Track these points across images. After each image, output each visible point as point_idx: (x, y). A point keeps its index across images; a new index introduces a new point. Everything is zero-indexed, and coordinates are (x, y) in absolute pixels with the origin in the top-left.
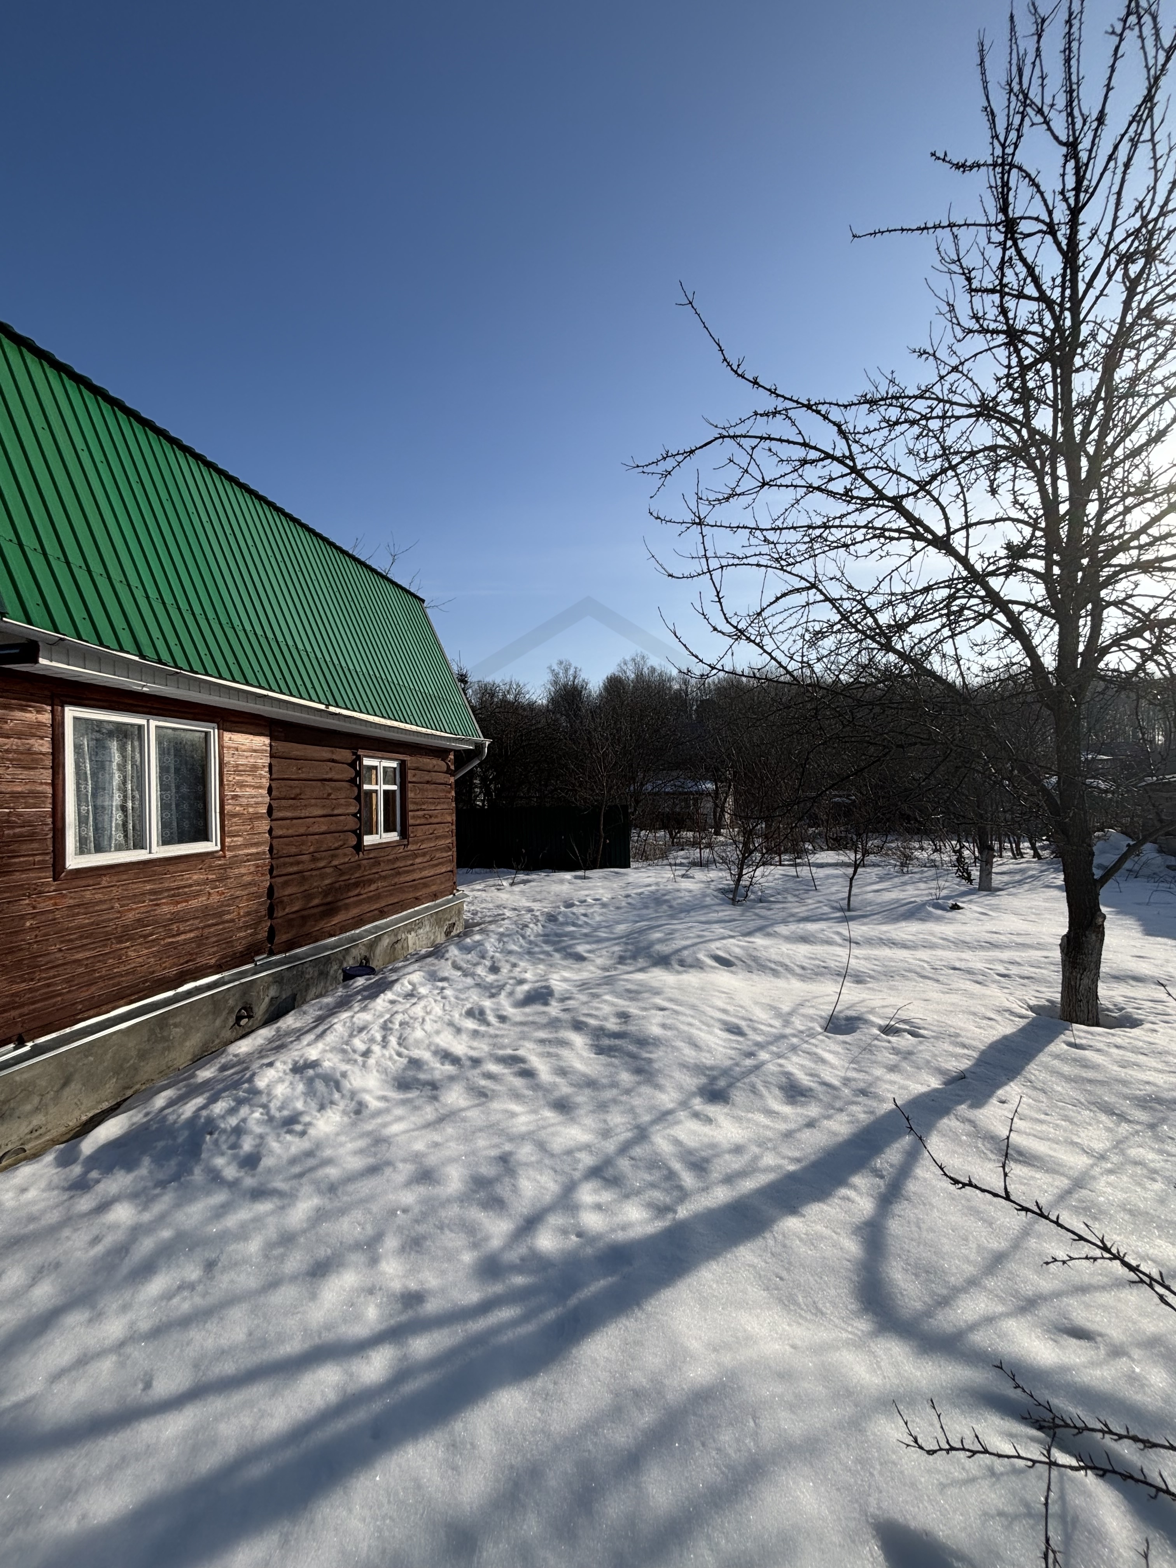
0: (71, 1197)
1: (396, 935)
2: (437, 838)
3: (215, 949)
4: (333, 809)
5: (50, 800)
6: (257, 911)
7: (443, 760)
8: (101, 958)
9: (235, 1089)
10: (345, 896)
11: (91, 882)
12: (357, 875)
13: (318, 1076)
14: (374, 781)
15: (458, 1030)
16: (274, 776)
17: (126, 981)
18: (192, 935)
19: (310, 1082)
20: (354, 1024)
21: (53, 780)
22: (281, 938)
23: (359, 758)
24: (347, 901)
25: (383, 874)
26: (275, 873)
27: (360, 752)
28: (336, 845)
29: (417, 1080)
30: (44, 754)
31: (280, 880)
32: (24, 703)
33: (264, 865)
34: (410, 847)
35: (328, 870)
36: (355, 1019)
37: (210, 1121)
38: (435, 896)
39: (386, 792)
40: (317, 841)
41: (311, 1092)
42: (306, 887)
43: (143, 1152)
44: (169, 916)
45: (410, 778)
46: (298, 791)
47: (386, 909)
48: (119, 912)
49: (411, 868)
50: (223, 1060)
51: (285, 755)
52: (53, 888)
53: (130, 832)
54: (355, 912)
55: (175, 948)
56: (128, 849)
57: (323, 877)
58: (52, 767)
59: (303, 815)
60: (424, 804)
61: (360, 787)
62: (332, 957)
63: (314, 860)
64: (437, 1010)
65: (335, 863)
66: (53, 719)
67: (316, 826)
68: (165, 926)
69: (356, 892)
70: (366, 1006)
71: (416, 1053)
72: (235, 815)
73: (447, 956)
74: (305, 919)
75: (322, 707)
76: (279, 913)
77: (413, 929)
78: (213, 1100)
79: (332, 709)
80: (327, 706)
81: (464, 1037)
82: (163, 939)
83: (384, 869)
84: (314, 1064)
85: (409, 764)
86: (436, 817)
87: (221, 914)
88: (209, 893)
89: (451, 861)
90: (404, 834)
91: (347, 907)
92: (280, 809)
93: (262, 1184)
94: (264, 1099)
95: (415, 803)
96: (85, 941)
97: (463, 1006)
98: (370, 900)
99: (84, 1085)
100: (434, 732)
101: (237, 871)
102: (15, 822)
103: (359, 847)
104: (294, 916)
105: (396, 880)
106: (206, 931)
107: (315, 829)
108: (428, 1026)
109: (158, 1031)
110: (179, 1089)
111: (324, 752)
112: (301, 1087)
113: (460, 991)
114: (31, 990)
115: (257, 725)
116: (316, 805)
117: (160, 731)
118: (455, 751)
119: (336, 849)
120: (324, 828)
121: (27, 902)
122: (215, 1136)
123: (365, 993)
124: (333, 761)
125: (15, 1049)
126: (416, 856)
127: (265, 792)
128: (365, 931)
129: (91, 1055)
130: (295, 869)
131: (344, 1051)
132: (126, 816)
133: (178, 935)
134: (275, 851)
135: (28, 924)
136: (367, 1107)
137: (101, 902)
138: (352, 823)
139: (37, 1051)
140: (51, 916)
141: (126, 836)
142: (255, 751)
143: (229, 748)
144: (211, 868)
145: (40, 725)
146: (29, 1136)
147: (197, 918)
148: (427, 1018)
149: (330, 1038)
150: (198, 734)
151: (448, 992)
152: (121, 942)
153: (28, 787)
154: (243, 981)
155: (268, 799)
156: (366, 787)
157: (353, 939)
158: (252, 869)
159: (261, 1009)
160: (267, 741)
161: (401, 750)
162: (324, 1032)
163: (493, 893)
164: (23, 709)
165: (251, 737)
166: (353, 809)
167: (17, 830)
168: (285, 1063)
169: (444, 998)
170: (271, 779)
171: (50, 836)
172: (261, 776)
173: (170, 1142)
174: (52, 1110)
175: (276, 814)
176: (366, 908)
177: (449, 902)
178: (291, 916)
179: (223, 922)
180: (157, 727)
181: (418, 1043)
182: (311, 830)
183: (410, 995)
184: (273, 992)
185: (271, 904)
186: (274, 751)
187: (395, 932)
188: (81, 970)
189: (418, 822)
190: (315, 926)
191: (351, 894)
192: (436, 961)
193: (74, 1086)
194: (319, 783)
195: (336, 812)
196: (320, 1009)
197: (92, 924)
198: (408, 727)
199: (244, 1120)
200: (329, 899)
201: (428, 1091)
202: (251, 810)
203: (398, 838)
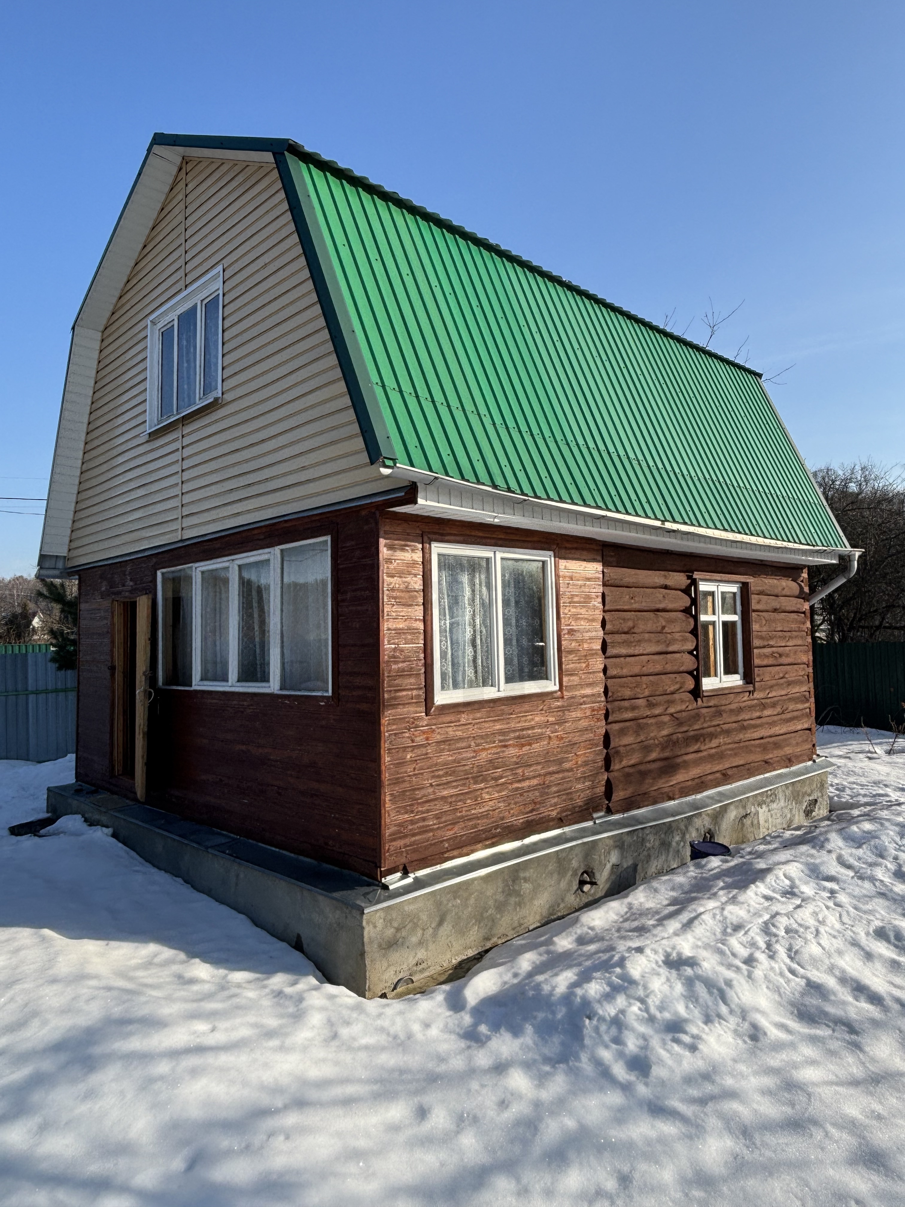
0: (469, 1047)
1: (744, 807)
2: (789, 684)
3: (556, 800)
4: (668, 645)
5: (422, 637)
6: (594, 762)
7: (794, 580)
8: (462, 797)
9: (607, 971)
10: (683, 752)
11: (453, 719)
12: (696, 727)
13: (699, 977)
14: (710, 610)
15: (869, 956)
16: (607, 608)
17: (483, 824)
18: (535, 782)
19: (689, 983)
20: (725, 918)
21: (424, 617)
22: (619, 795)
23: (694, 583)
24: (686, 758)
25: (725, 727)
26: (611, 719)
27: (696, 575)
28: (672, 689)
29: (826, 1014)
30: (417, 591)
31: (616, 727)
32: (403, 543)
33: (600, 709)
34: (757, 695)
35: (666, 719)
36: (726, 913)
37: (586, 1003)
38: (789, 761)
39: (725, 624)
40: (652, 683)
41: (691, 997)
42: (642, 738)
43: (525, 1019)
44: (515, 759)
45: (754, 606)
46: (630, 624)
47: (730, 772)
48: (475, 751)
49: (759, 722)
50: (579, 930)
51: (618, 582)
52: (425, 723)
53: (480, 668)
54: (695, 772)
55: (521, 795)
56: (478, 686)
57: (660, 726)
58: (423, 604)
59: (636, 652)
60: (771, 638)
61: (696, 618)
62: (674, 825)
63: (651, 705)
64: (832, 919)
65: (672, 710)
66: (423, 557)
67: (650, 665)
68: (512, 769)
69: (696, 748)
70: (734, 897)
71: (818, 976)
72: (570, 652)
73: (829, 846)
74: (643, 775)
75: (658, 524)
76: (616, 766)
77: (764, 802)
78: (585, 977)
79: (668, 525)
80: (663, 522)
81: (878, 965)
82: (511, 783)
83: (727, 721)
84: (691, 962)
85: (753, 588)
86: (787, 656)
87: (560, 762)
88: (550, 737)
89: (809, 715)
90: (748, 678)
91: (686, 765)
92: (615, 644)
93: (658, 1098)
94: (641, 993)
95: (762, 638)
96: (450, 778)
97: (869, 922)
98: (711, 758)
99: (453, 927)
100: (785, 544)
101: (574, 715)
102: (398, 657)
103: (696, 692)
104: (631, 770)
105: (742, 736)
106: (548, 779)
107: (650, 669)
108: (825, 941)
109: (510, 883)
110: (540, 955)
111: (656, 577)
112: (679, 988)
113: (858, 898)
114: (412, 822)
115: (588, 550)
116: (649, 641)
117: (504, 562)
118: (810, 568)
119: (673, 693)
120: (658, 668)
121: (407, 735)
122: (595, 1022)
123: (728, 880)
124: (666, 587)
125: (402, 878)
126: (764, 707)
127: (598, 625)
128: (708, 797)
129: (459, 897)
130: (629, 715)
131: (721, 953)
132: (475, 652)
133: (523, 780)
134: (610, 694)
135: (409, 757)
136: (765, 1034)
137: (461, 739)
138: (689, 663)
139: (419, 884)
140: (424, 750)
141: (476, 672)
142: (588, 579)
143: (564, 577)
144: (550, 710)
145: (415, 563)
146: (415, 968)
147: (538, 763)
148: (822, 929)
149: (699, 930)
150: (535, 564)
151: (842, 898)
152: (476, 783)
153: (407, 623)
154: (586, 840)
155: (601, 633)
156: (703, 618)
157: (695, 806)
158: (588, 713)
159: (603, 877)
160: (599, 567)
161: (742, 569)
162: (691, 921)
163: (861, 763)
164: (402, 549)
165: (584, 564)
166: (691, 646)
167: (400, 665)
168: (656, 952)
169: (837, 905)
170: (604, 611)
171: (423, 671)
172: (595, 608)
173: (550, 1016)
174: (431, 946)
175: (610, 651)
176: (707, 768)
177: (807, 770)
178: (627, 770)
179: (563, 771)
180: (503, 559)
181: (815, 961)
182: (645, 670)
183: (790, 893)
184: (614, 858)
185: (607, 753)
186: (606, 579)
187: (743, 804)
188: (446, 808)
189: (765, 662)
190: (652, 785)
191: (691, 749)
192: (813, 851)
193: (446, 928)
194: (652, 614)
195: (671, 649)
196: (673, 889)
197: (454, 761)
198: (753, 540)
199: (623, 1012)
200: (667, 754)
201: (842, 1033)
202: (586, 646)
203: (741, 683)
